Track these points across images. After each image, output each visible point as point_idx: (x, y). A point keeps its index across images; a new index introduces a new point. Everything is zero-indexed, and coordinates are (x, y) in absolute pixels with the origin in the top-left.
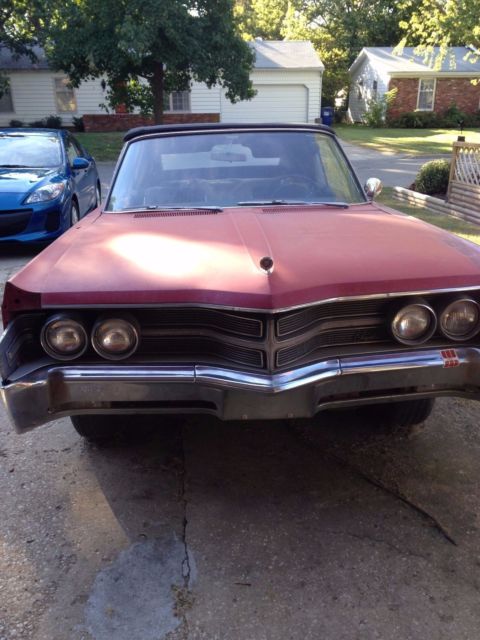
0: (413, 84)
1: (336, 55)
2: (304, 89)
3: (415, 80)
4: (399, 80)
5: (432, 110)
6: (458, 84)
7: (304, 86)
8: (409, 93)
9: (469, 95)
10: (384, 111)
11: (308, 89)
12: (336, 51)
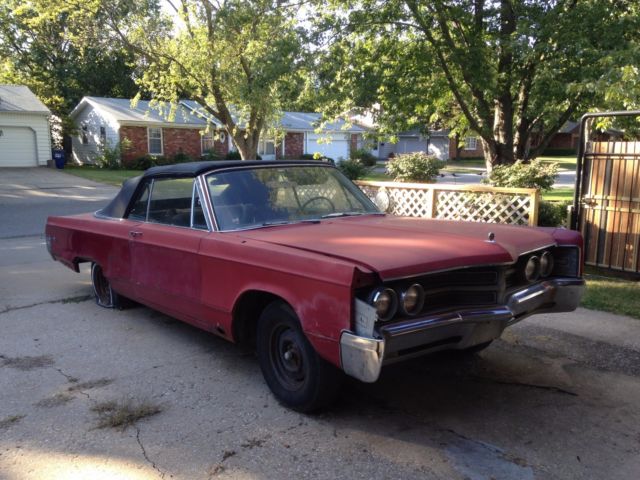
0: (142, 132)
1: (57, 102)
2: (29, 131)
3: (143, 129)
4: (128, 127)
5: (162, 154)
6: (182, 134)
7: (30, 129)
8: (140, 139)
9: (192, 143)
10: (118, 155)
11: (35, 132)
12: (56, 98)
